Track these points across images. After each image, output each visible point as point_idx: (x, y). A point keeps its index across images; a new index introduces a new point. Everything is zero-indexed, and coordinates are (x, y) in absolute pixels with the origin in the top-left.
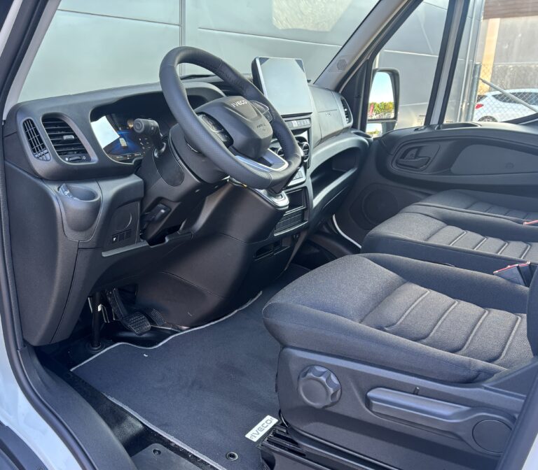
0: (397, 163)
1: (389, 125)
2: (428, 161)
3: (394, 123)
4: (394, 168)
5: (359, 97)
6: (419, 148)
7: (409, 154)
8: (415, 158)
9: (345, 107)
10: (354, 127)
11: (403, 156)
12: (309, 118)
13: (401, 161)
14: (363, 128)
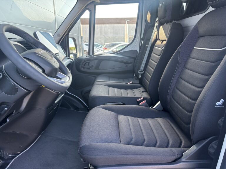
0: (83, 67)
1: (75, 55)
2: (92, 66)
3: (77, 55)
4: (82, 69)
5: (66, 46)
6: (89, 63)
7: (86, 65)
8: (88, 66)
9: (63, 50)
10: (67, 56)
11: (84, 65)
12: (58, 55)
13: (84, 67)
14: (69, 57)
